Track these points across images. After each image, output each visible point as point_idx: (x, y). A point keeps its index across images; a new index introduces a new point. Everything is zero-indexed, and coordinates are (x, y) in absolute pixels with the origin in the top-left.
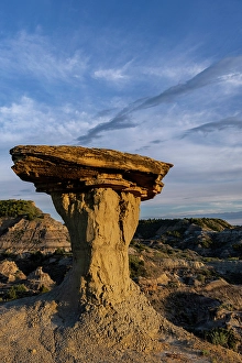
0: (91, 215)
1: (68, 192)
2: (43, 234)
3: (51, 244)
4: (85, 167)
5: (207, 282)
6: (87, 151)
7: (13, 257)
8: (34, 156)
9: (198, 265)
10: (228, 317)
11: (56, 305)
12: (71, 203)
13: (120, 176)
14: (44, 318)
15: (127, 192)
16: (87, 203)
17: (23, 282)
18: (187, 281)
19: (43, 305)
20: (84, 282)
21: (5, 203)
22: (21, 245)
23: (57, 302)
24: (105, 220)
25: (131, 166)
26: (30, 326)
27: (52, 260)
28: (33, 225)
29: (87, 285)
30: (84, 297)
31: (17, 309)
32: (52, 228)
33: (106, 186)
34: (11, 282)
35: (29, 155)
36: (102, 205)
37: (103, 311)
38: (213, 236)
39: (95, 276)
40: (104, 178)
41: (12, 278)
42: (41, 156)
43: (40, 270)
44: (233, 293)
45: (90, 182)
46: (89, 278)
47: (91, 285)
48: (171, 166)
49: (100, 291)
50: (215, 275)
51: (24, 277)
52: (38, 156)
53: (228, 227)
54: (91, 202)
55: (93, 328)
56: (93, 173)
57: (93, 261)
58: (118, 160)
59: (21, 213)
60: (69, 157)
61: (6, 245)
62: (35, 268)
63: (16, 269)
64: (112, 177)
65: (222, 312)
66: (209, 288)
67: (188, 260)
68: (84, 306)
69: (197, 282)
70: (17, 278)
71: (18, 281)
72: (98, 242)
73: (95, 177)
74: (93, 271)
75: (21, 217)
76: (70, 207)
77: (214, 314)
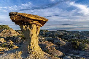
0: (31, 31)
1: (24, 25)
2: (10, 32)
3: (12, 35)
4: (30, 19)
5: (44, 41)
6: (31, 15)
7: (3, 38)
8: (17, 15)
9: (43, 38)
10: (48, 47)
11: (21, 52)
12: (25, 28)
13: (38, 22)
14: (19, 56)
15: (38, 25)
16: (29, 28)
17: (6, 43)
18: (40, 41)
19: (18, 52)
20: (29, 46)
21: (1, 26)
22: (5, 35)
23: (22, 51)
24: (34, 32)
25: (41, 19)
26: (15, 58)
27: (13, 38)
28: (8, 30)
29: (29, 47)
30: (29, 50)
31: (11, 54)
32: (12, 31)
33: (34, 24)
34: (3, 43)
35: (15, 15)
36: (33, 28)
37: (33, 53)
38: (45, 33)
39: (32, 45)
40: (34, 22)
41: (3, 42)
42: (19, 15)
43: (10, 40)
44: (49, 43)
45: (31, 23)
46: (30, 45)
47: (31, 47)
48: (48, 20)
49: (33, 48)
50: (46, 40)
51: (6, 42)
52: (18, 15)
53: (48, 31)
54: (31, 28)
55: (32, 57)
56: (32, 20)
57: (31, 42)
58: (38, 18)
59: (5, 28)
60: (27, 16)
61: (1, 35)
62: (8, 40)
63: (4, 40)
64: (36, 22)
65: (47, 47)
66: (45, 42)
67: (41, 37)
68: (29, 52)
69: (42, 41)
70: (4, 42)
71: (4, 43)
72: (32, 37)
73: (32, 22)
74: (31, 44)
75: (5, 29)
76: (25, 29)
77: (45, 47)
